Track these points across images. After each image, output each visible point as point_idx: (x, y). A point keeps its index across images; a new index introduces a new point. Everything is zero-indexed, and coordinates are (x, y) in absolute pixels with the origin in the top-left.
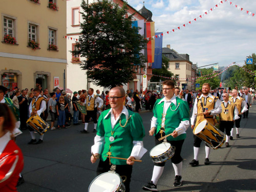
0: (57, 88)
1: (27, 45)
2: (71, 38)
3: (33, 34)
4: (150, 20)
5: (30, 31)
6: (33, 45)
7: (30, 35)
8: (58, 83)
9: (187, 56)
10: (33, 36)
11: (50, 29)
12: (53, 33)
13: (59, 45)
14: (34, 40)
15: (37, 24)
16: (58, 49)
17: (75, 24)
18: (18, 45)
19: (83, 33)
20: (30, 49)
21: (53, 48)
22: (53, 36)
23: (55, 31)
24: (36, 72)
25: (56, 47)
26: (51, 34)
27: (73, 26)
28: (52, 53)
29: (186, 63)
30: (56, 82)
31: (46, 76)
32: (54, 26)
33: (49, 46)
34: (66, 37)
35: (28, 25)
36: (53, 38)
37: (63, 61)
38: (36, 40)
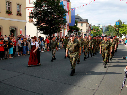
0: (21, 35)
1: (6, 12)
2: (29, 10)
3: (9, 7)
4: (69, 1)
5: (7, 5)
6: (9, 12)
7: (7, 7)
8: (22, 33)
9: (87, 20)
11: (17, 4)
12: (19, 6)
13: (22, 13)
14: (9, 10)
15: (11, 2)
16: (22, 15)
17: (31, 2)
18: (1, 12)
19: (35, 7)
20: (7, 15)
21: (19, 14)
22: (19, 8)
23: (20, 5)
24: (11, 26)
25: (21, 14)
26: (18, 7)
28: (19, 17)
29: (86, 23)
30: (21, 32)
31: (16, 29)
32: (20, 3)
33: (17, 13)
34: (26, 9)
35: (6, 2)
36: (19, 9)
37: (25, 21)
38: (10, 10)
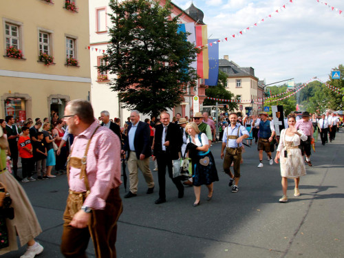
1: (37, 59)
2: (96, 49)
3: (45, 44)
4: (201, 23)
5: (40, 40)
6: (46, 60)
7: (41, 46)
9: (252, 70)
10: (46, 48)
11: (67, 37)
12: (71, 42)
13: (80, 59)
14: (47, 52)
15: (50, 31)
16: (79, 65)
17: (101, 30)
18: (25, 59)
19: (114, 41)
20: (41, 65)
21: (72, 63)
22: (71, 46)
23: (75, 40)
24: (52, 95)
25: (76, 61)
26: (69, 44)
27: (98, 33)
28: (71, 69)
29: (250, 79)
31: (63, 101)
32: (73, 34)
33: (67, 60)
34: (89, 48)
35: (39, 33)
36: (72, 49)
37: (86, 80)
38: (49, 53)
